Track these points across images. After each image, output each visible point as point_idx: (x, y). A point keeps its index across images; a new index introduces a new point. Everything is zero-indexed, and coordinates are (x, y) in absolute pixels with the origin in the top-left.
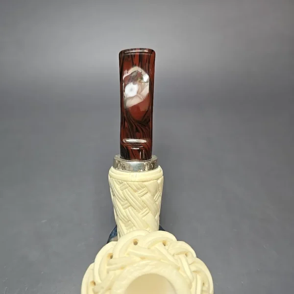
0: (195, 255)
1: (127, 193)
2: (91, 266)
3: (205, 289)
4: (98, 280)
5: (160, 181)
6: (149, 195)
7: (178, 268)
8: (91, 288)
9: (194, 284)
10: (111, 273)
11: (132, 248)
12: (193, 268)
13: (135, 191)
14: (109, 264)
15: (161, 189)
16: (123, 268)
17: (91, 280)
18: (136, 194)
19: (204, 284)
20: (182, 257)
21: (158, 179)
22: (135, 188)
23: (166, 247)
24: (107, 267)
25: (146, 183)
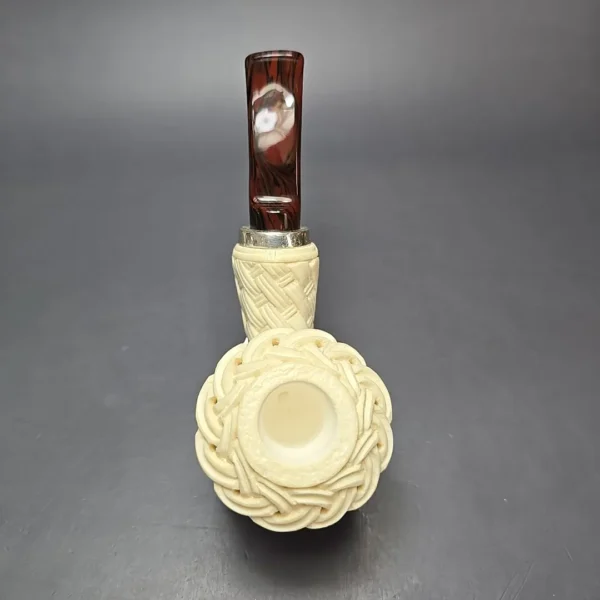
0: (364, 363)
1: (262, 281)
2: (210, 378)
3: (377, 408)
4: (220, 395)
5: (314, 263)
6: (295, 285)
7: (338, 376)
8: (211, 406)
9: (361, 399)
10: (240, 382)
11: (269, 350)
12: (361, 378)
13: (275, 278)
14: (237, 372)
15: (315, 277)
16: (257, 374)
17: (211, 395)
18: (277, 283)
19: (376, 403)
20: (345, 364)
21: (310, 260)
22: (274, 273)
23: (322, 349)
24: (234, 377)
25: (289, 265)
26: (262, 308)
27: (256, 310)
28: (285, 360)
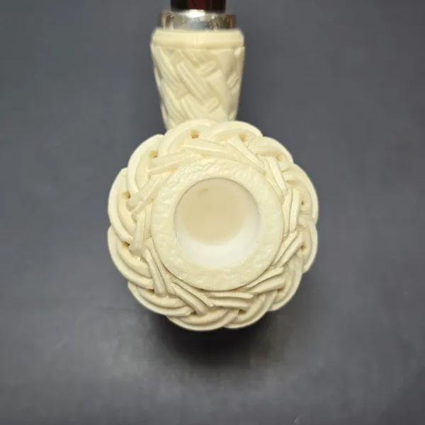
0: (291, 159)
1: (183, 67)
2: (123, 171)
3: (304, 208)
4: (134, 189)
5: (239, 51)
6: (218, 75)
7: (264, 173)
8: (124, 201)
9: (287, 199)
10: (154, 177)
11: (188, 143)
12: (288, 176)
13: (196, 65)
14: (152, 166)
15: (239, 67)
16: (173, 169)
17: (124, 190)
18: (198, 71)
19: (303, 203)
20: (271, 161)
21: (234, 47)
22: (195, 59)
23: (246, 143)
24: (148, 171)
25: (214, 52)
26: (183, 100)
27: (177, 103)
28: (205, 155)
